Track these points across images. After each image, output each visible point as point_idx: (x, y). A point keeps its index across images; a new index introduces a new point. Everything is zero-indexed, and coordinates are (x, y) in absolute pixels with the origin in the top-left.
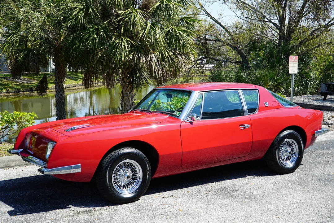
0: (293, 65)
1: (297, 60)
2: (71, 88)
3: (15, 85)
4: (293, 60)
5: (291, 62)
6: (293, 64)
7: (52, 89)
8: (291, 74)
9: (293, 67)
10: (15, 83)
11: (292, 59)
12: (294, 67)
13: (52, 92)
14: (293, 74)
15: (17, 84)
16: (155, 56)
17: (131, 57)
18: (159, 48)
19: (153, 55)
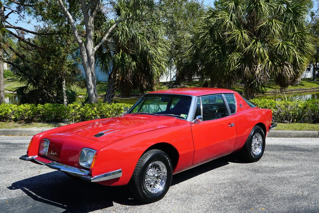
2: (288, 92)
3: (240, 89)
7: (270, 92)
10: (241, 88)
13: (269, 94)
15: (242, 88)
16: (261, 66)
17: (238, 67)
18: (266, 59)
19: (259, 65)
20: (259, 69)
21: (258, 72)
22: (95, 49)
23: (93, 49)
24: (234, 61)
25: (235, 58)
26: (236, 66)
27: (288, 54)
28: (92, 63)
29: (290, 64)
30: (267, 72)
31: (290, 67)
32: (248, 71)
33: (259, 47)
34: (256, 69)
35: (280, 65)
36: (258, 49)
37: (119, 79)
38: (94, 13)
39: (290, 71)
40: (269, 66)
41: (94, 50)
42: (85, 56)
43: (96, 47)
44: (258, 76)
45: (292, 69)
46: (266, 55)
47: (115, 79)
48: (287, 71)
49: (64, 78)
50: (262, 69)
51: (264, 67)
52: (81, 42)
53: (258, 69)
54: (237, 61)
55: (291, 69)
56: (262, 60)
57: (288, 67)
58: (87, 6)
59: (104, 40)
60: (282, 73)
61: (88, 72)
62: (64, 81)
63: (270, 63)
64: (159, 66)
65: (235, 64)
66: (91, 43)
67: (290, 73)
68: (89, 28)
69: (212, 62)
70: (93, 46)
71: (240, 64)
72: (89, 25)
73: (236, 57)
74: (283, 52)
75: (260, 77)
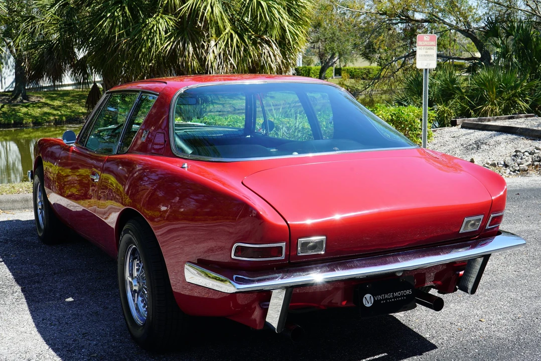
0: (427, 52)
1: (435, 43)
4: (426, 43)
5: (420, 46)
6: (425, 51)
8: (421, 70)
9: (425, 55)
11: (422, 40)
12: (428, 55)
14: (426, 70)
16: (216, 45)
17: (169, 48)
18: (227, 31)
19: (213, 43)
20: (213, 51)
21: (211, 57)
24: (160, 33)
25: (162, 26)
26: (165, 46)
27: (271, 19)
29: (273, 41)
30: (231, 57)
31: (274, 47)
32: (191, 55)
33: (211, 3)
34: (207, 52)
35: (255, 43)
36: (209, 8)
39: (275, 56)
40: (235, 44)
44: (212, 67)
45: (278, 52)
46: (227, 21)
48: (270, 56)
50: (220, 53)
51: (223, 47)
53: (211, 51)
54: (166, 32)
55: (276, 52)
56: (219, 33)
57: (270, 46)
60: (260, 61)
63: (236, 37)
65: (161, 39)
67: (276, 59)
69: (109, 36)
71: (173, 38)
73: (162, 24)
74: (260, 14)
75: (216, 68)
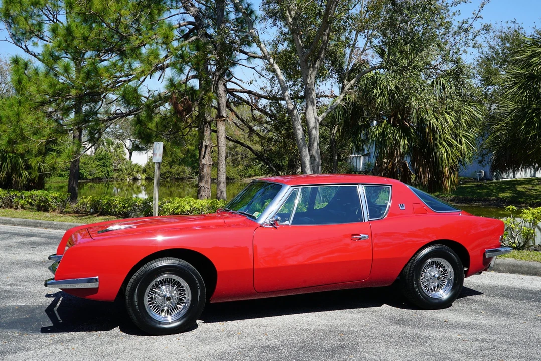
22: (320, 119)
23: (315, 119)
28: (314, 141)
37: (387, 167)
38: (317, 63)
41: (318, 120)
42: (299, 129)
43: (322, 116)
47: (380, 168)
49: (298, 165)
52: (291, 109)
58: (303, 53)
59: (336, 105)
61: (304, 154)
62: (298, 168)
64: (450, 145)
66: (313, 109)
68: (309, 87)
70: (316, 114)
72: (308, 82)
